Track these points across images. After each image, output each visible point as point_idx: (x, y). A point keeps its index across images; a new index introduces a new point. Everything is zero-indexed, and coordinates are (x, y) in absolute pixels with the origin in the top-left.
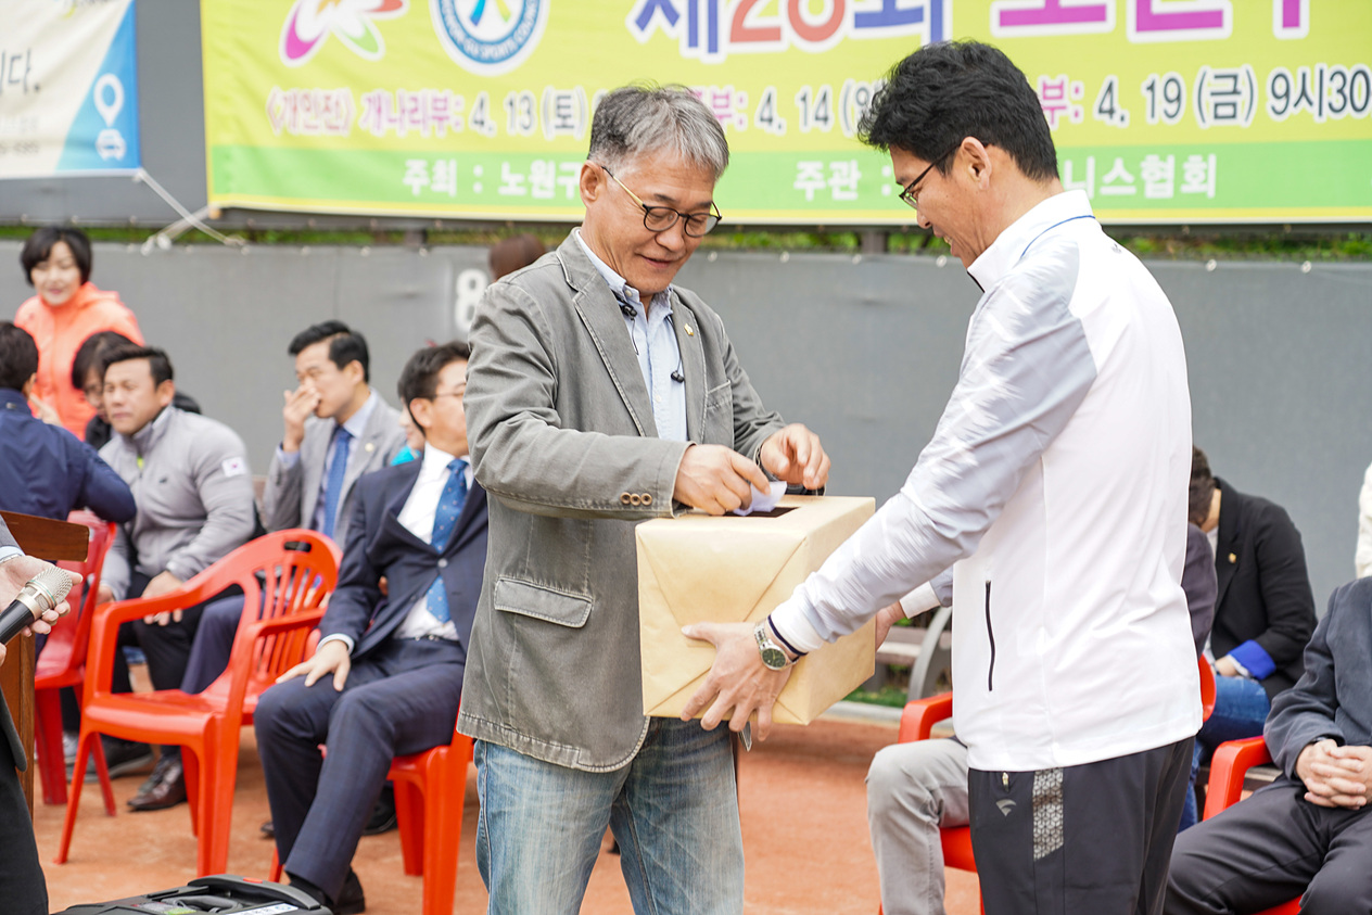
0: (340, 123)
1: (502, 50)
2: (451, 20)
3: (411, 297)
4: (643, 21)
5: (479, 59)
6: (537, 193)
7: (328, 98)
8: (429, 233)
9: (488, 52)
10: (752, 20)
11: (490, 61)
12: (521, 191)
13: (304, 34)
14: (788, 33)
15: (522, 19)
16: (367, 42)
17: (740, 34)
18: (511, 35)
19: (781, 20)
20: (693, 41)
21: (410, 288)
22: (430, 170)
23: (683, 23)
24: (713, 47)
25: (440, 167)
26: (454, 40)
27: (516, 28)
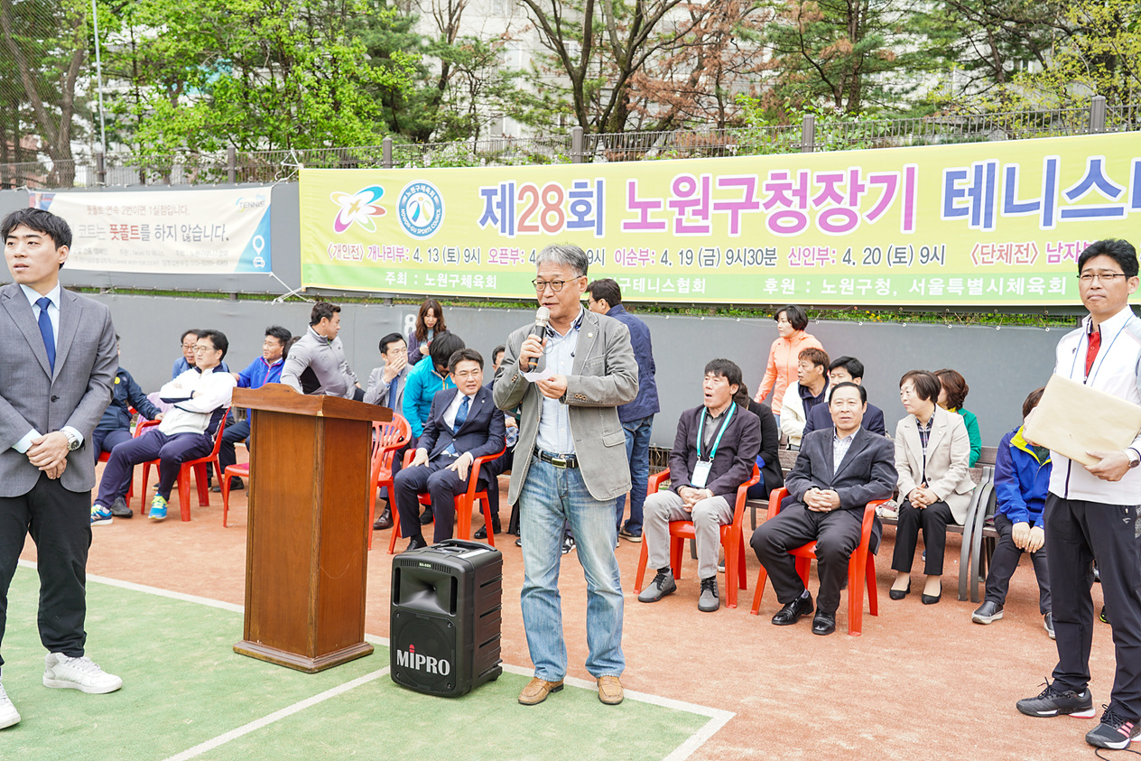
0: (359, 257)
1: (426, 231)
2: (405, 219)
3: (386, 323)
4: (483, 222)
5: (416, 234)
6: (440, 285)
7: (353, 247)
8: (393, 299)
9: (420, 231)
10: (527, 223)
11: (421, 235)
12: (434, 284)
13: (343, 221)
14: (541, 228)
15: (434, 219)
16: (370, 226)
17: (522, 228)
18: (429, 225)
19: (539, 223)
20: (503, 230)
21: (386, 321)
22: (396, 275)
23: (499, 223)
24: (511, 233)
25: (400, 275)
26: (405, 226)
27: (431, 223)
